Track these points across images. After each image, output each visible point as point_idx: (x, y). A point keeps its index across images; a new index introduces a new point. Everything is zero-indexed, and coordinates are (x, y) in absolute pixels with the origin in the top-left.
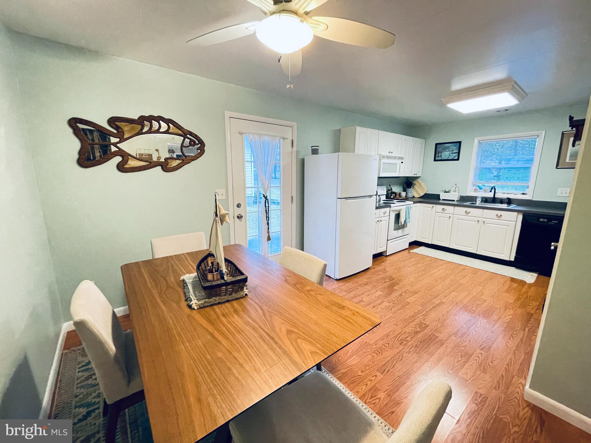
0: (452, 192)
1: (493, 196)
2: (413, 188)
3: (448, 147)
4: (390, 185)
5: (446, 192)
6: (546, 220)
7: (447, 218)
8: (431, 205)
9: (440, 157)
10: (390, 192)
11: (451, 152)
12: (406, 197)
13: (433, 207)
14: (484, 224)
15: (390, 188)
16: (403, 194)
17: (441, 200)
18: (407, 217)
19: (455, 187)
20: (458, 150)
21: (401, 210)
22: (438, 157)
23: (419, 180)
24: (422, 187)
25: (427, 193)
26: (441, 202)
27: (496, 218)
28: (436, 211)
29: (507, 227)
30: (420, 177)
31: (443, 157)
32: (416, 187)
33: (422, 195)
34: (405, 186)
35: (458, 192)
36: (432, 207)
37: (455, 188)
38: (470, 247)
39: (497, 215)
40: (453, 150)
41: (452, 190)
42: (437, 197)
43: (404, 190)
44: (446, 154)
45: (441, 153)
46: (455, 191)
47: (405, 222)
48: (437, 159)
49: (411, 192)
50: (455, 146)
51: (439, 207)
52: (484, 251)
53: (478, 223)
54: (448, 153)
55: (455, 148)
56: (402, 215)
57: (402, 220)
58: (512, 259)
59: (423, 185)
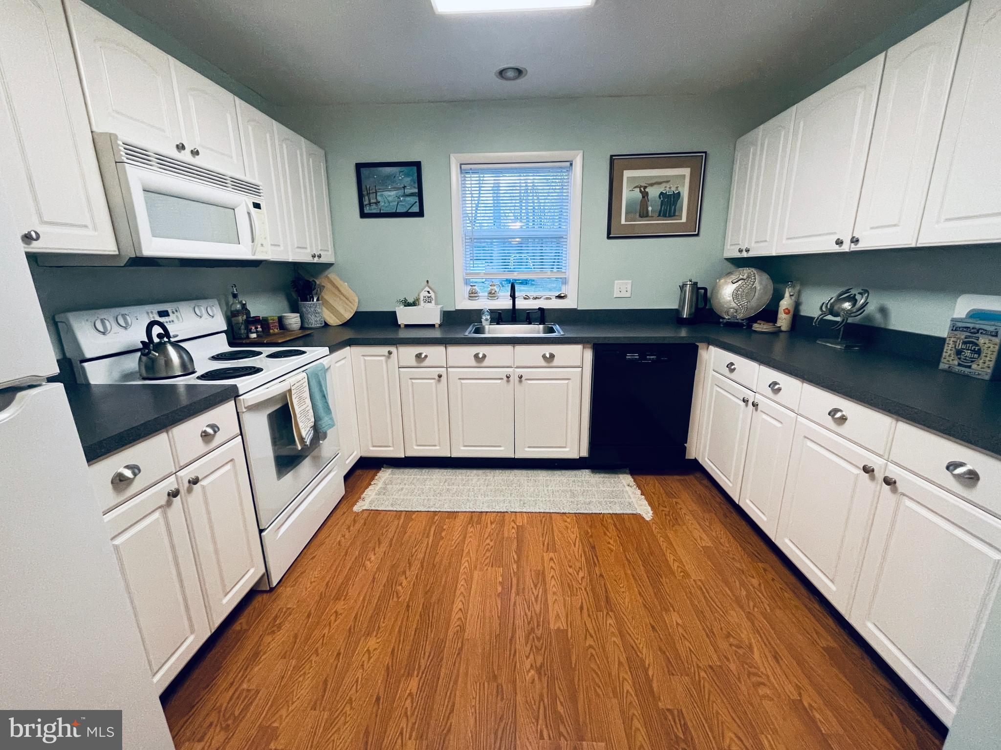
0: (422, 302)
1: (511, 307)
2: (318, 300)
3: (390, 178)
4: (235, 296)
5: (407, 304)
6: (636, 356)
7: (432, 381)
8: (384, 350)
9: (374, 206)
10: (241, 319)
11: (401, 192)
12: (302, 328)
13: (390, 353)
14: (520, 381)
15: (239, 306)
16: (293, 320)
17: (402, 326)
18: (321, 412)
19: (427, 289)
20: (416, 185)
21: (290, 391)
22: (370, 204)
23: (332, 274)
24: (342, 294)
25: (359, 310)
26: (403, 334)
27: (543, 363)
28: (401, 364)
29: (566, 382)
30: (331, 265)
31: (384, 208)
32: (327, 295)
33: (348, 316)
34: (294, 295)
35: (437, 304)
36: (387, 354)
37: (428, 292)
38: (500, 446)
39: (544, 356)
40: (404, 187)
41: (422, 298)
42: (390, 319)
43: (294, 309)
44: (388, 198)
45: (376, 193)
46: (428, 300)
47: (316, 428)
48: (367, 210)
49: (316, 312)
50: (407, 175)
51: (408, 353)
52: (529, 447)
53: (508, 381)
54: (393, 193)
55: (409, 179)
56: (297, 410)
57: (304, 425)
58: (584, 453)
59: (344, 287)
